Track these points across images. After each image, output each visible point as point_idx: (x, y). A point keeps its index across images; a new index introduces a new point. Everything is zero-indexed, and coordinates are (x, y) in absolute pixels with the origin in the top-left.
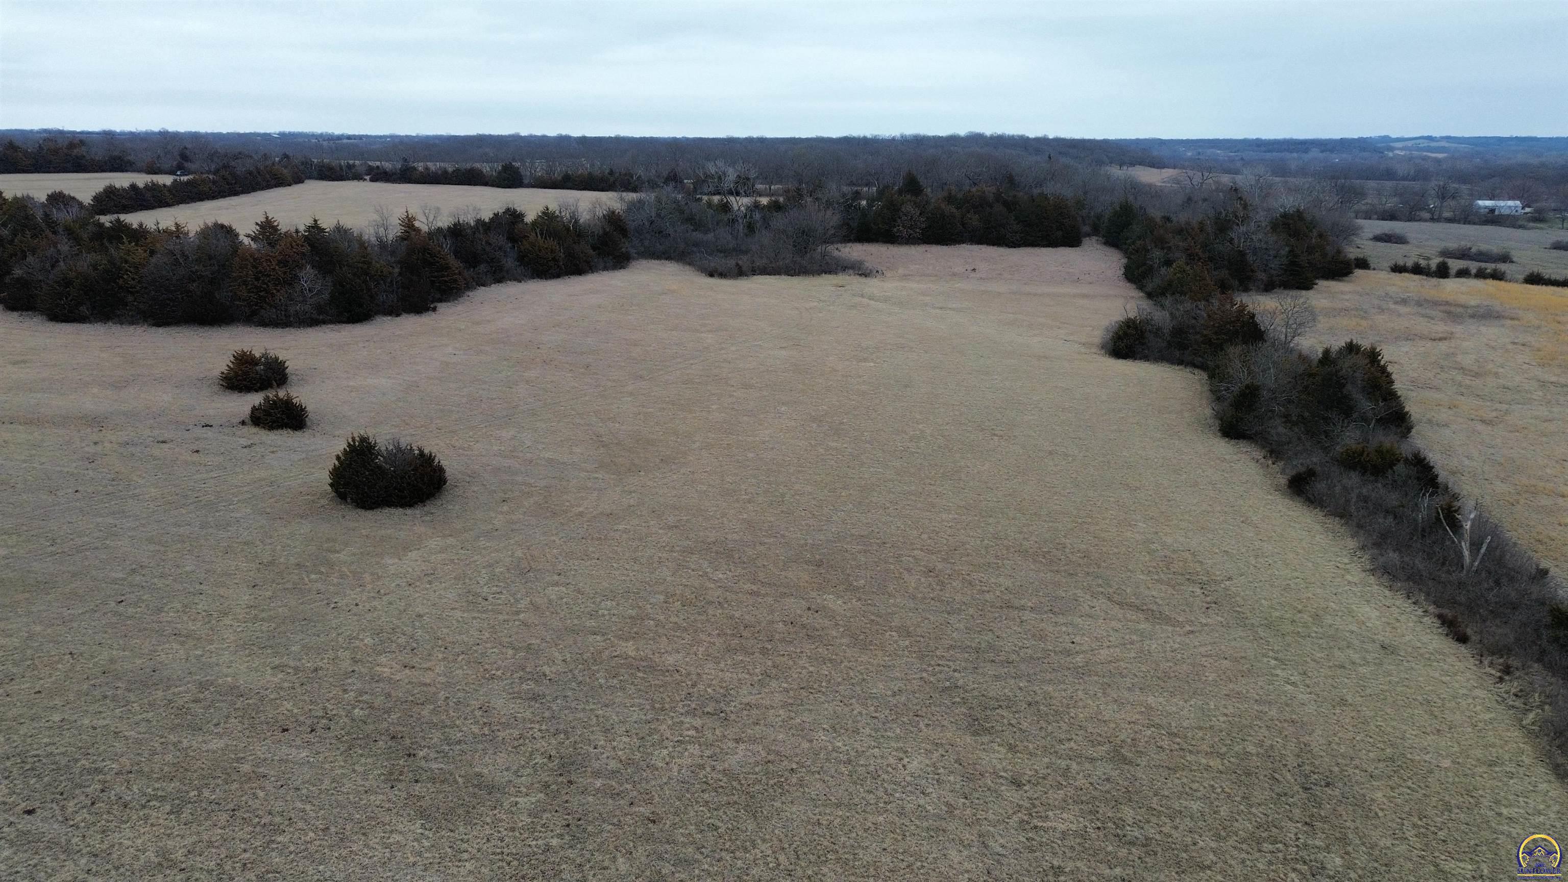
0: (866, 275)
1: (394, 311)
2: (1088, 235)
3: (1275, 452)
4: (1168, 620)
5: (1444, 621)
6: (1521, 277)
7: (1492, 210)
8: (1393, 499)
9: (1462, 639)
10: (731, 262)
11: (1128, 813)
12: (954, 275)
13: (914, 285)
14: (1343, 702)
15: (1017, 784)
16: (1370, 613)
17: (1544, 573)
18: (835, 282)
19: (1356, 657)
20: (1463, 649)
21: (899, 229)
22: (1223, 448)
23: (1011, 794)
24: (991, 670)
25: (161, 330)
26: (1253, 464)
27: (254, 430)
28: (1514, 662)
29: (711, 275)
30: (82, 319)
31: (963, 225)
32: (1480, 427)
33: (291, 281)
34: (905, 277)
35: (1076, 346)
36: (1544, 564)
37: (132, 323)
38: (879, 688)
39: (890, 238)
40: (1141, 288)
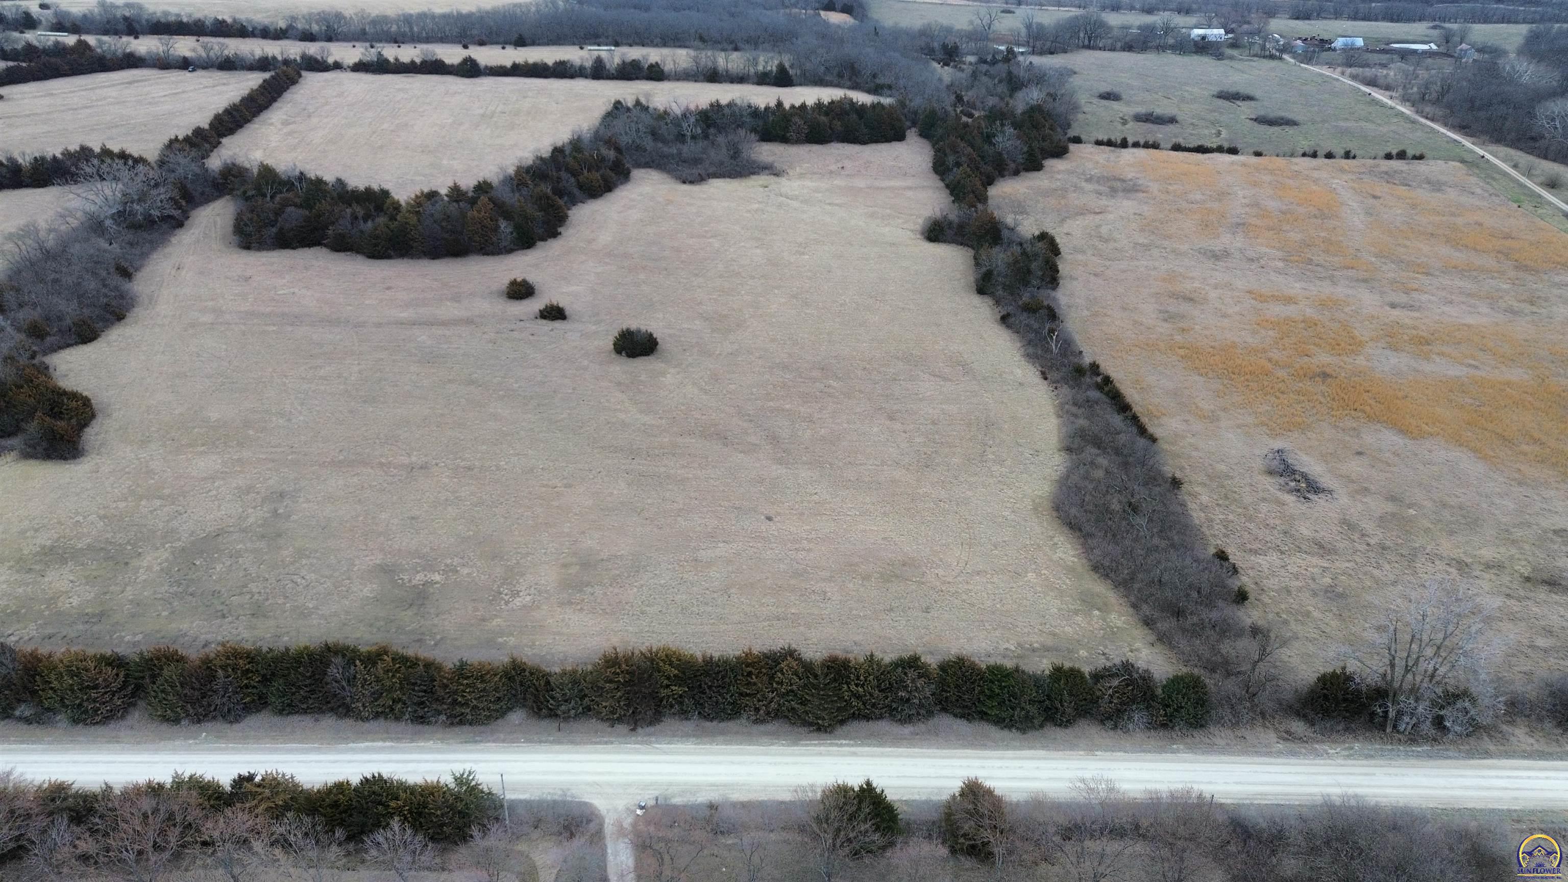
0: (777, 175)
1: (543, 239)
2: (910, 128)
3: (998, 302)
4: (950, 380)
5: (1043, 373)
6: (1169, 146)
7: (1204, 38)
8: (1036, 326)
9: (1046, 379)
10: (695, 171)
11: (937, 437)
12: (831, 172)
13: (808, 183)
14: (1002, 402)
15: (905, 432)
16: (1019, 372)
17: (1081, 352)
18: (761, 182)
19: (1010, 388)
20: (1045, 382)
21: (791, 135)
22: (977, 300)
23: (904, 435)
24: (892, 402)
25: (437, 262)
26: (988, 309)
27: (544, 321)
28: (1059, 385)
29: (684, 182)
30: (389, 257)
31: (831, 128)
32: (1092, 278)
33: (496, 229)
34: (801, 176)
35: (909, 233)
36: (1082, 349)
37: (419, 258)
38: (858, 410)
39: (784, 140)
40: (943, 180)
